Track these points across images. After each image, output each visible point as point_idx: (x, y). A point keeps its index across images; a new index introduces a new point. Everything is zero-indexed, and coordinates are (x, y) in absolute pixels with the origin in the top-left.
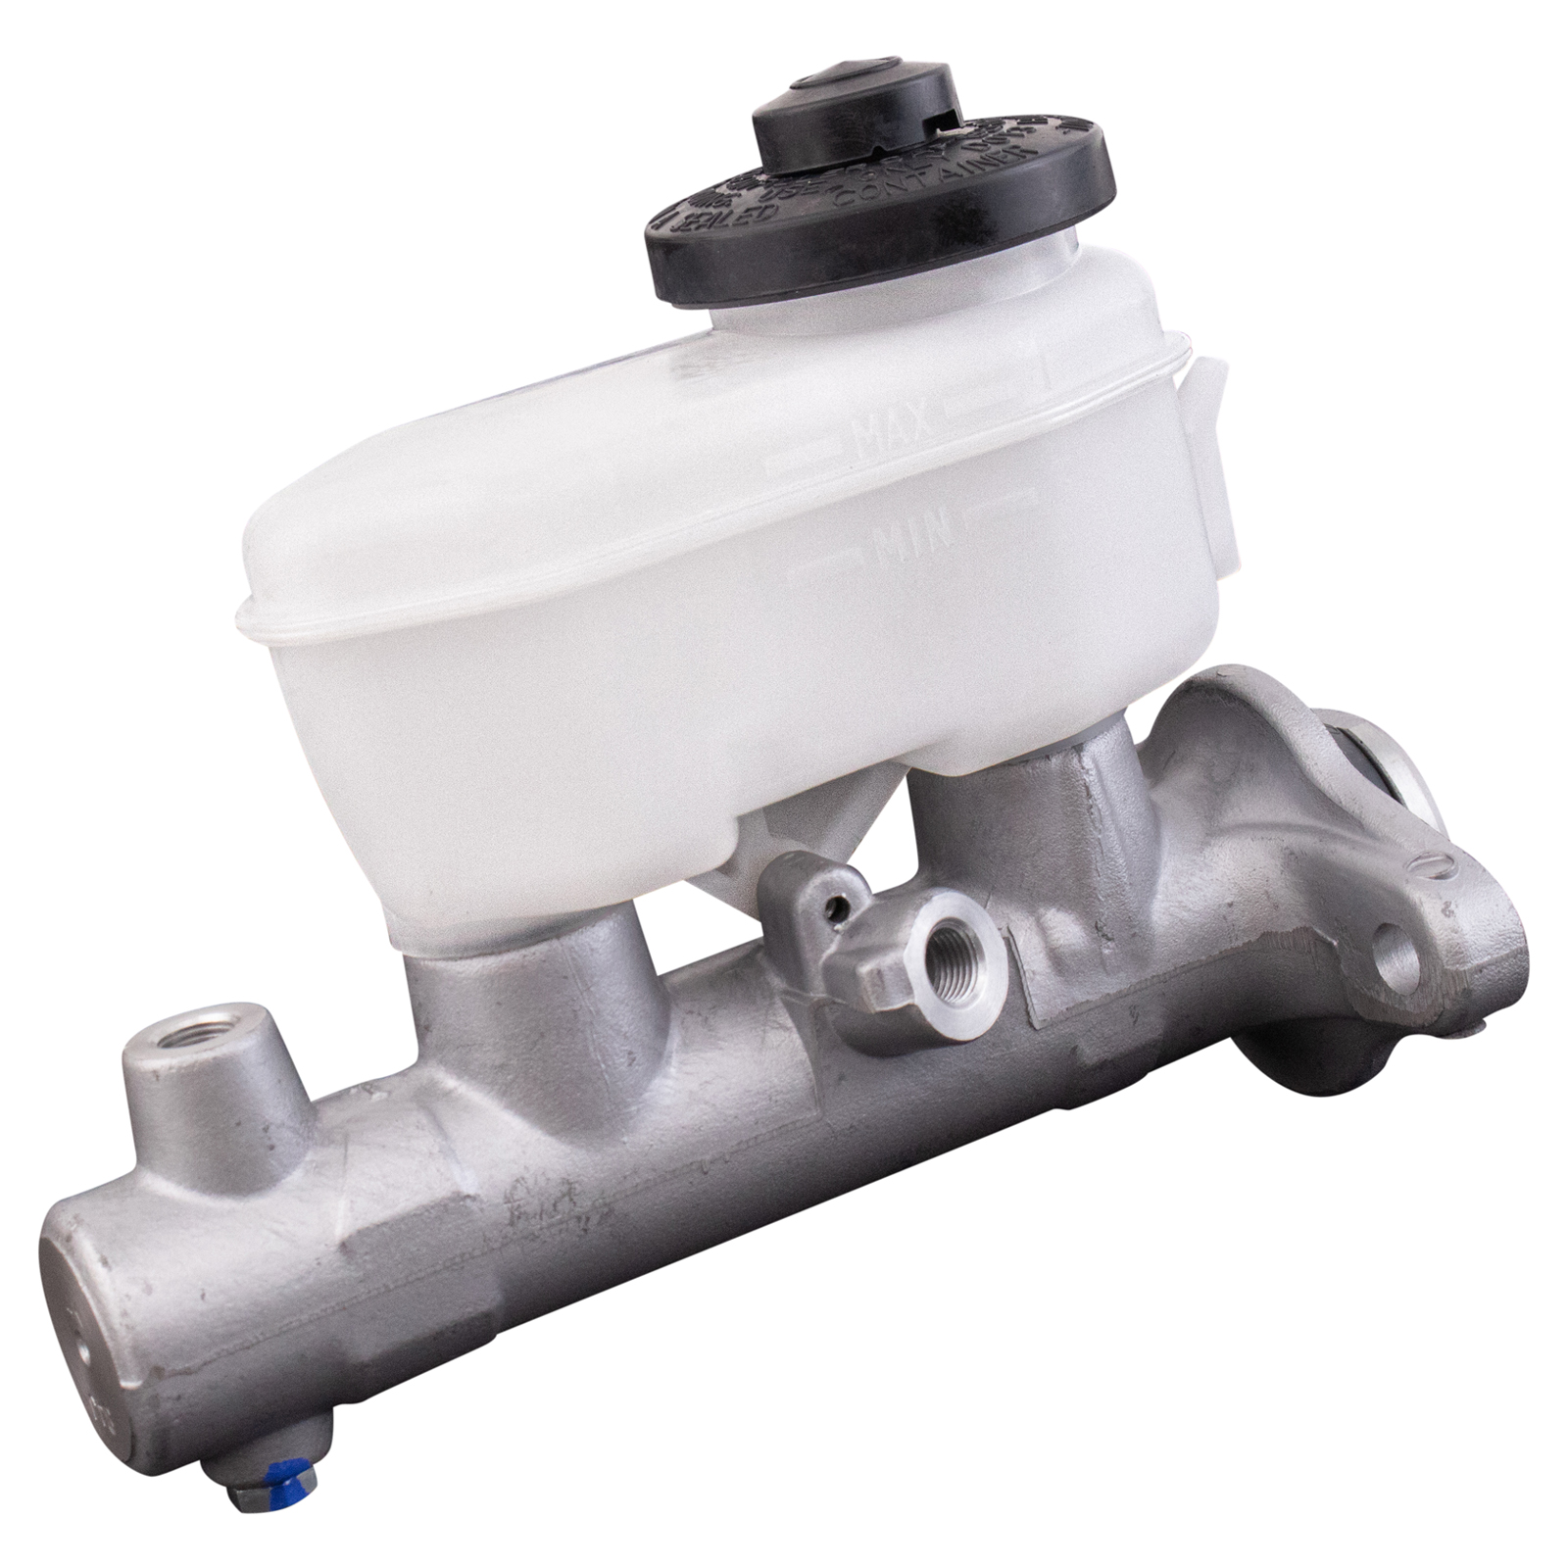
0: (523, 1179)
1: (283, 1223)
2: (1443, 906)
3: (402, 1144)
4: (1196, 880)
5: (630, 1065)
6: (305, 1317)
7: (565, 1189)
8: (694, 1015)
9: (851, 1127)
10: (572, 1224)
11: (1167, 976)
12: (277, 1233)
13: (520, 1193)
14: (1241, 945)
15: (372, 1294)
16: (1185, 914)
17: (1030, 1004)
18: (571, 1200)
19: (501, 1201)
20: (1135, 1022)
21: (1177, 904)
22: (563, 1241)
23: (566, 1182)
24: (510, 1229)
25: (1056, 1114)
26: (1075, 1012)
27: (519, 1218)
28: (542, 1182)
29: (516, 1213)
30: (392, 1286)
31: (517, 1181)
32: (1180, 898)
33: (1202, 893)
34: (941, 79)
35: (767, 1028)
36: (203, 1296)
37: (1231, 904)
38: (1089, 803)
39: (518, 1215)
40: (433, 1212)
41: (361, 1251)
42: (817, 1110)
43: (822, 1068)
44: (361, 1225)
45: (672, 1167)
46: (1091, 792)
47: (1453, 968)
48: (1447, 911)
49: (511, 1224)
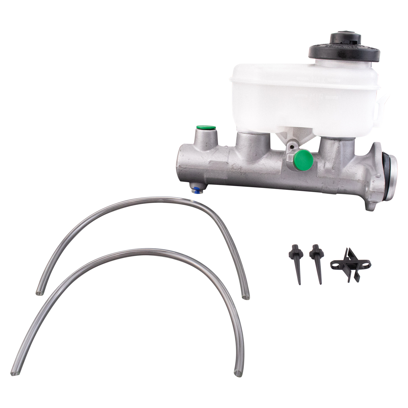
4: (352, 168)
5: (256, 156)
6: (200, 168)
7: (240, 168)
10: (240, 173)
13: (234, 165)
14: (355, 179)
15: (210, 169)
16: (348, 172)
17: (317, 173)
18: (240, 170)
19: (231, 165)
20: (334, 183)
22: (238, 174)
23: (241, 167)
25: (321, 193)
26: (324, 178)
28: (238, 165)
30: (212, 170)
31: (234, 164)
32: (348, 169)
33: (352, 170)
34: (360, 36)
35: (279, 160)
36: (189, 159)
37: (356, 173)
38: (338, 149)
39: (233, 168)
40: (222, 163)
41: (211, 163)
42: (280, 174)
43: (282, 168)
44: (212, 160)
45: (256, 172)
46: (339, 147)
47: (370, 190)
48: (373, 182)
49: (231, 169)
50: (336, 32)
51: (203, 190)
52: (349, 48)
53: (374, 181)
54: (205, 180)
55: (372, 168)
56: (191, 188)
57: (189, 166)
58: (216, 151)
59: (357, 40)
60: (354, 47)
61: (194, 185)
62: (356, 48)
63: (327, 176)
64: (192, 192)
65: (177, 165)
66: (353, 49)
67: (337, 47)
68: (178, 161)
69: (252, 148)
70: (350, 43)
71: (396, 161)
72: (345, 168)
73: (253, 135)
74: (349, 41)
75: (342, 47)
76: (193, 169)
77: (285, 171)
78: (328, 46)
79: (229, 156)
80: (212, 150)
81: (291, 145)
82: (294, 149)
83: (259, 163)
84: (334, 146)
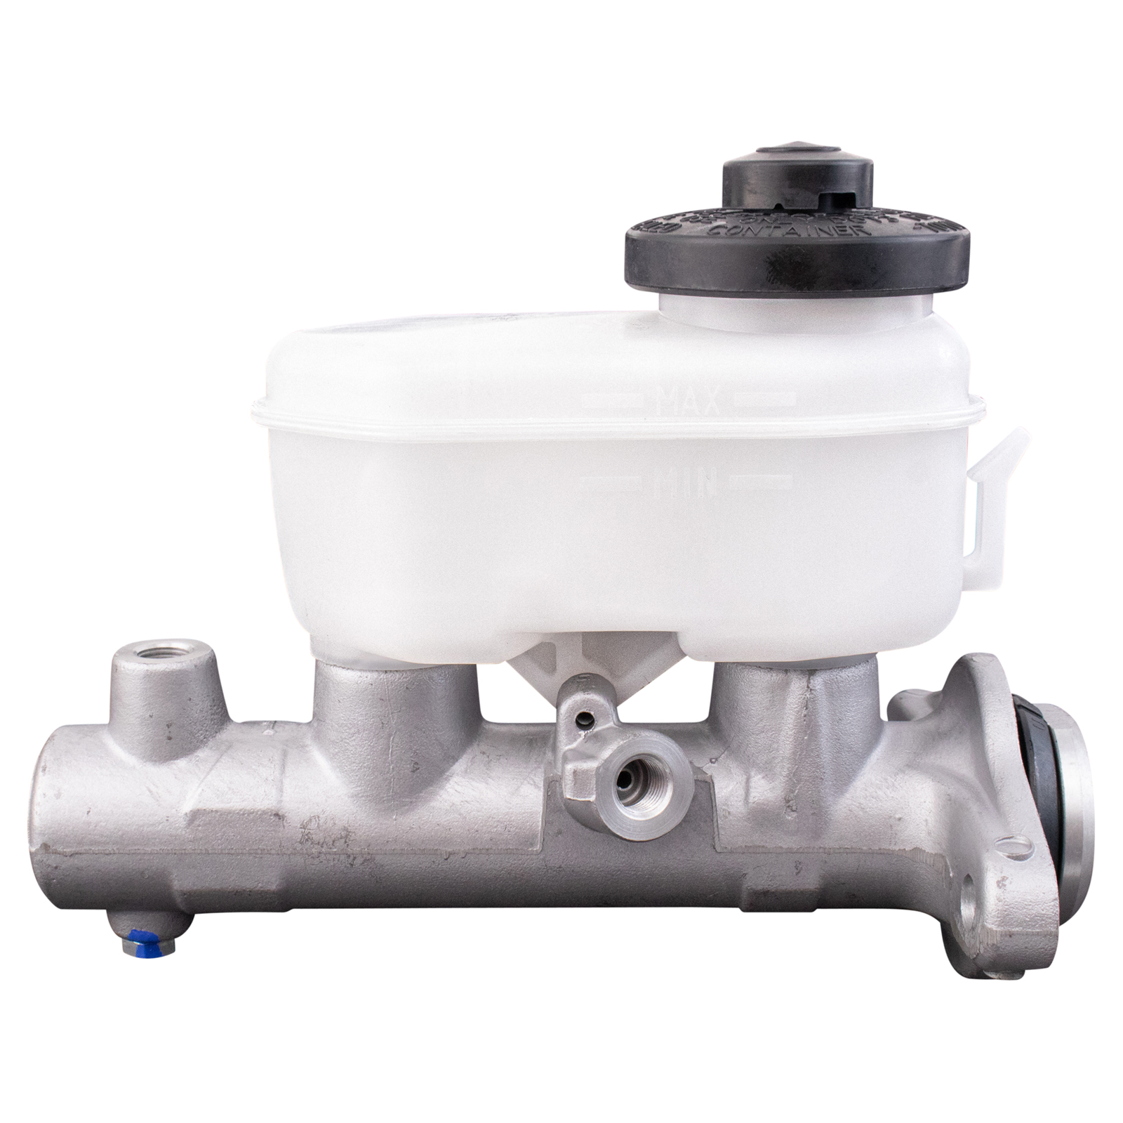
0: (318, 817)
1: (157, 787)
2: (1000, 879)
3: (254, 767)
5: (413, 771)
6: (149, 849)
7: (343, 833)
8: (485, 756)
9: (560, 867)
10: (343, 857)
11: (832, 851)
12: (150, 791)
13: (313, 825)
14: (897, 849)
15: (196, 851)
16: (861, 813)
17: (717, 833)
18: (346, 842)
19: (299, 826)
20: (797, 873)
21: (858, 805)
22: (334, 865)
23: (345, 829)
24: (299, 846)
26: (750, 850)
27: (307, 840)
28: (330, 824)
29: (306, 837)
30: (210, 852)
31: (314, 817)
33: (880, 804)
35: (525, 782)
36: (89, 812)
37: (900, 819)
38: (805, 712)
39: (307, 838)
40: (252, 816)
41: (197, 823)
42: (538, 847)
43: (547, 822)
44: (201, 806)
45: (423, 847)
46: (808, 705)
47: (989, 926)
48: (1001, 884)
49: (301, 843)
50: (744, 149)
51: (177, 940)
52: (826, 236)
53: (1004, 879)
54: (179, 900)
55: (978, 799)
56: (119, 935)
57: (93, 843)
58: (218, 761)
59: (851, 189)
60: (849, 231)
61: (131, 922)
62: (861, 235)
63: (762, 844)
64: (127, 950)
65: (31, 841)
66: (843, 240)
67: (765, 233)
68: (37, 822)
69: (390, 736)
70: (819, 206)
71: (1082, 741)
72: (848, 795)
73: (389, 675)
74: (817, 198)
75: (792, 231)
76: (115, 857)
77: (560, 832)
78: (723, 231)
79: (286, 782)
80: (202, 754)
81: (578, 713)
82: (597, 729)
83: (432, 804)
84: (785, 699)
